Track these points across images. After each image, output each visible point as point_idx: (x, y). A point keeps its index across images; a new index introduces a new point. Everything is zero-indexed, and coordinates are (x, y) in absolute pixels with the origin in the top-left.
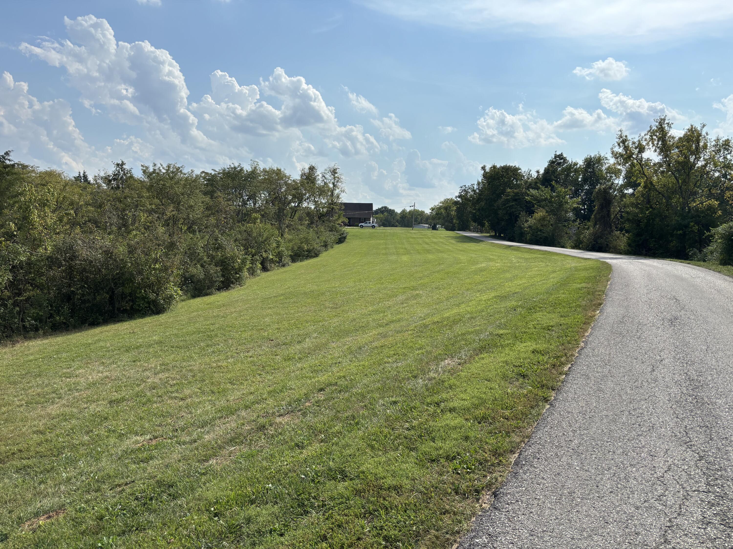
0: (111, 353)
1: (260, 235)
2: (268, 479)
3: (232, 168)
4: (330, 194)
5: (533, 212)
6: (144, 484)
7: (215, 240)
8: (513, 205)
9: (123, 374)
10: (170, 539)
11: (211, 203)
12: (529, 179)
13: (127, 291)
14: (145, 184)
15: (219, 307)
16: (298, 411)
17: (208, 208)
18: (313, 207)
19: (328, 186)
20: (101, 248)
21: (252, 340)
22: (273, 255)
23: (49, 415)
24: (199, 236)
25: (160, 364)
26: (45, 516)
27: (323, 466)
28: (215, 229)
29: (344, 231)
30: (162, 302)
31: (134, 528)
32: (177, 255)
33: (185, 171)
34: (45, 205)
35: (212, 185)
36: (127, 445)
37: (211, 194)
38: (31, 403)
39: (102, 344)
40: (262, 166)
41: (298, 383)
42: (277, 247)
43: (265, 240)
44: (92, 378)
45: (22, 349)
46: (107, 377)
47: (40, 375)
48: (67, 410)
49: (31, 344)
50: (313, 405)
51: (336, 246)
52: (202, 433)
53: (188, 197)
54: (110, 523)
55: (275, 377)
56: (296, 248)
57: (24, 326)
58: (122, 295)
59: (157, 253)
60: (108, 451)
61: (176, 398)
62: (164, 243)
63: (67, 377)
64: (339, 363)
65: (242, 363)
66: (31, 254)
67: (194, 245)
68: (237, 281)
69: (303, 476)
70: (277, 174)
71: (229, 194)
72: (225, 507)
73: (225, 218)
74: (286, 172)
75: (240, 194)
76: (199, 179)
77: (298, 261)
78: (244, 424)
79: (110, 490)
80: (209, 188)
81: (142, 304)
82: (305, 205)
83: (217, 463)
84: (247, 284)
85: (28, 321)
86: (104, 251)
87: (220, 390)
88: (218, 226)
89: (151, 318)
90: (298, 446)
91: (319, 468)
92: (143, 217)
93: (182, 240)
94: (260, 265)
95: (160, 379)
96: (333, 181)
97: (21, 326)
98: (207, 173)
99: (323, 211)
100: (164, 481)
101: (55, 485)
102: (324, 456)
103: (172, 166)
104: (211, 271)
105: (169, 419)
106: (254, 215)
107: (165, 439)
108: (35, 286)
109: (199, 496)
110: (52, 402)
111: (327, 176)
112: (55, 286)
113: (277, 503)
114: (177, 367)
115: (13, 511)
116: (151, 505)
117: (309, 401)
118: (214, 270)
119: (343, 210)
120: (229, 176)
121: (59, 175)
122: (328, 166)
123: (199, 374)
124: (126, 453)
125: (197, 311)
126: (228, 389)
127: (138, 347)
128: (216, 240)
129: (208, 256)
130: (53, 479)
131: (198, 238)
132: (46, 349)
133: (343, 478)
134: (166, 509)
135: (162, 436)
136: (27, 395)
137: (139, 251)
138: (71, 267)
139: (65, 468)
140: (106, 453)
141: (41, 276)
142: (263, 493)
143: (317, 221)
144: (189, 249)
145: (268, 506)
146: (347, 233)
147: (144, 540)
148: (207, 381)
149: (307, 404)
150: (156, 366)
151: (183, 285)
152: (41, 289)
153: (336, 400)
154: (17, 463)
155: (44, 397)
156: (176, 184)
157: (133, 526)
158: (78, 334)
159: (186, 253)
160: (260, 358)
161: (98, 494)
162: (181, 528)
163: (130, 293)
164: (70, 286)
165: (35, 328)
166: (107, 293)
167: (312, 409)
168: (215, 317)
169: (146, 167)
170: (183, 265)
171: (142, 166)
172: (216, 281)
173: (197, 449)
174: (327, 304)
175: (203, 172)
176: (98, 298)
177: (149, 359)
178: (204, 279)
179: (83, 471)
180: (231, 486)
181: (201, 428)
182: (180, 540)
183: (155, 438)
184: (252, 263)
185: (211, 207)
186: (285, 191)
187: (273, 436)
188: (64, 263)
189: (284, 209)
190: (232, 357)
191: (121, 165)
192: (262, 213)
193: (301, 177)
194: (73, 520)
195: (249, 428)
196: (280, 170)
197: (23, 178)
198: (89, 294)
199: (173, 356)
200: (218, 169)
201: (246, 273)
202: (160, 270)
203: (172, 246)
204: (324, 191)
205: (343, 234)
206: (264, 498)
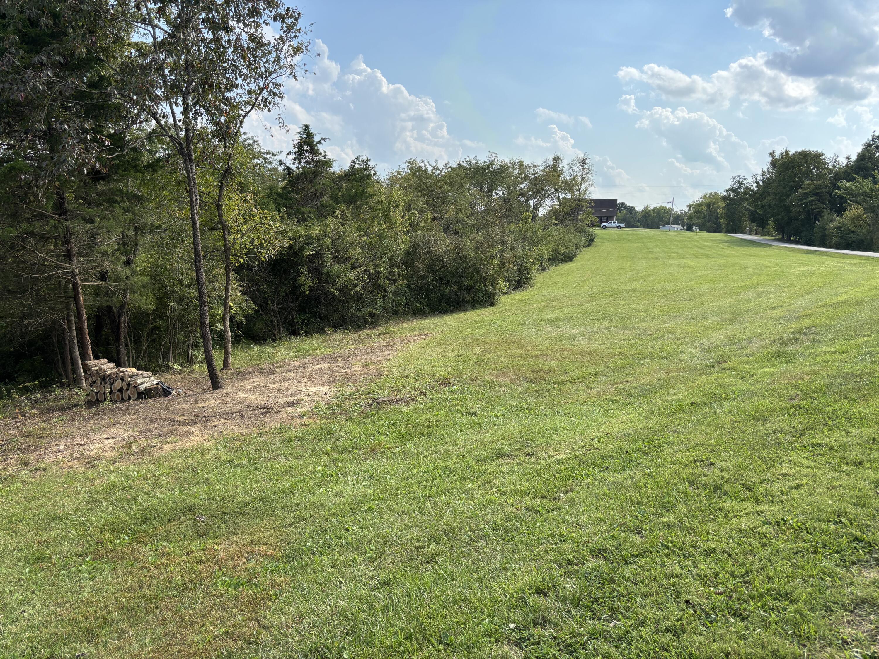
4: (577, 188)
5: (844, 209)
8: (812, 201)
12: (834, 167)
19: (575, 180)
29: (592, 232)
40: (501, 159)
59: (495, 250)
74: (529, 163)
77: (553, 265)
96: (582, 173)
97: (394, 310)
111: (575, 168)
119: (593, 207)
122: (576, 156)
137: (484, 247)
146: (594, 235)
165: (404, 312)
176: (448, 289)
193: (545, 169)
196: (521, 162)
204: (571, 186)
205: (591, 236)
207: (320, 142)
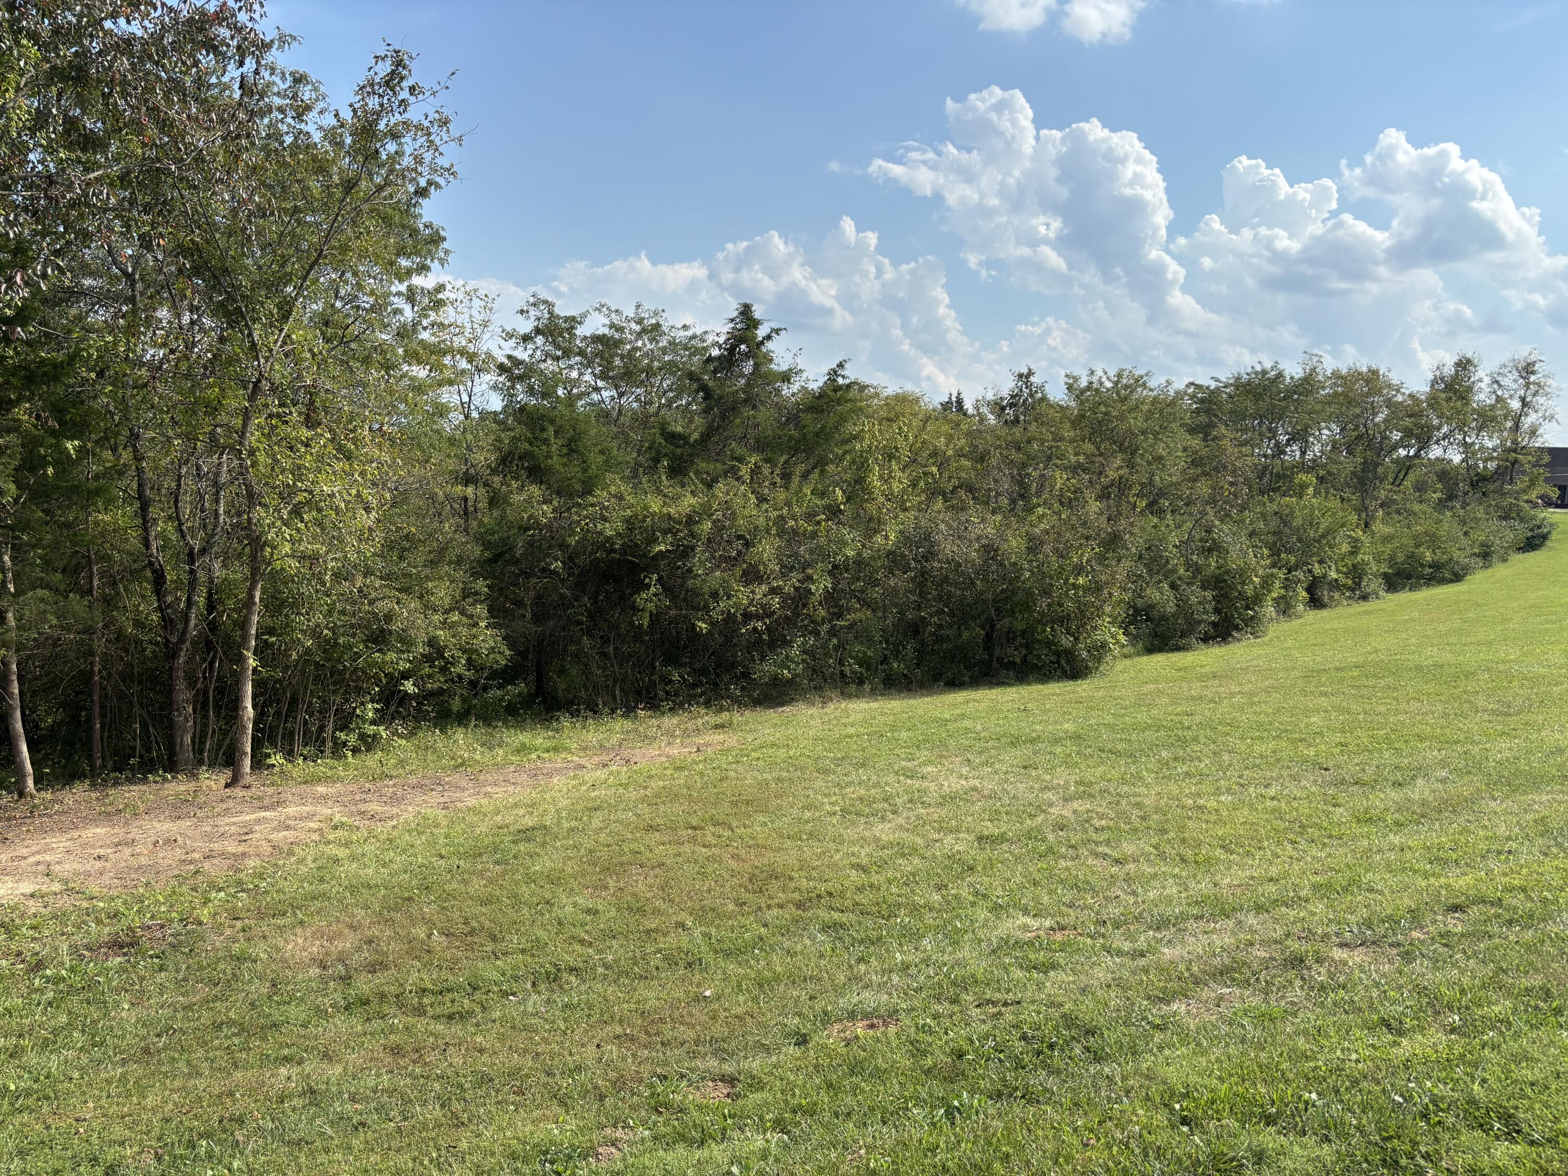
0: (982, 744)
1: (1311, 524)
2: (1308, 1079)
3: (1256, 373)
4: (1509, 424)
6: (1039, 1013)
7: (1206, 531)
9: (1003, 789)
10: (1089, 1139)
11: (1204, 452)
13: (1020, 626)
14: (1068, 413)
15: (1203, 678)
16: (1391, 945)
17: (1196, 462)
18: (1457, 458)
19: (1506, 406)
20: (978, 539)
21: (1278, 761)
22: (1338, 571)
23: (877, 840)
24: (1171, 522)
25: (1076, 782)
26: (865, 1023)
27: (1453, 1090)
28: (1208, 508)
29: (1544, 519)
30: (1085, 654)
31: (1019, 1094)
32: (1124, 560)
33: (1152, 383)
34: (891, 457)
35: (1208, 411)
36: (1008, 929)
37: (1203, 430)
38: (850, 813)
39: (967, 723)
40: (1329, 365)
41: (1393, 881)
42: (1352, 553)
43: (1323, 536)
44: (949, 786)
45: (838, 713)
46: (974, 789)
47: (864, 765)
48: (908, 838)
49: (851, 706)
50: (1433, 939)
51: (1517, 558)
52: (1159, 941)
53: (1156, 439)
54: (975, 1069)
55: (1329, 855)
56: (1400, 558)
57: (842, 672)
58: (1008, 632)
59: (1082, 555)
60: (973, 931)
61: (1105, 856)
62: (1098, 535)
63: (908, 777)
64: (1510, 852)
65: (1252, 808)
66: (864, 546)
67: (1160, 541)
68: (1247, 626)
69: (1397, 1098)
70: (1367, 382)
71: (1244, 431)
72: (1205, 1112)
73: (1232, 484)
74: (1391, 375)
75: (1270, 430)
76: (1182, 399)
77: (1403, 588)
78: (1252, 944)
79: (977, 1006)
80: (1203, 418)
81: (1046, 656)
82: (1435, 452)
83: (1188, 1012)
84: (1271, 634)
85: (850, 665)
86: (983, 546)
87: (1200, 858)
88: (1215, 502)
89: (1060, 684)
90: (1388, 1026)
91: (1442, 1090)
92: (1060, 479)
93: (1136, 530)
94: (1304, 594)
95: (1075, 812)
96: (1522, 392)
97: (837, 672)
98: (1199, 387)
99: (1485, 468)
100: (1077, 1018)
101: (883, 971)
102: (1457, 1066)
103: (1126, 374)
104: (1192, 598)
105: (1088, 897)
106: (1303, 477)
107: (1081, 935)
108: (867, 604)
109: (1148, 1069)
110: (883, 817)
111: (1505, 381)
112: (896, 605)
113: (1329, 1141)
114: (1109, 793)
115: (815, 998)
116: (1051, 1057)
117: (1422, 928)
118: (1197, 596)
119: (1546, 466)
120: (1249, 392)
121: (917, 400)
122: (1510, 356)
123: (1155, 817)
124: (1006, 943)
125: (1156, 681)
126: (1218, 860)
127: (1034, 739)
128: (1209, 531)
129: (1188, 567)
130: (881, 960)
131: (1168, 526)
132: (874, 719)
133: (1509, 1134)
134: (1081, 1077)
135: (1075, 928)
136: (843, 797)
137: (1047, 548)
138: (923, 573)
139: (900, 945)
140: (971, 935)
141: (875, 586)
142: (1296, 1108)
143: (1466, 494)
144: (1149, 548)
145: (1305, 1139)
146: (1552, 525)
147: (1037, 1121)
148: (1172, 835)
149: (1415, 934)
150: (1067, 782)
151: (1130, 623)
152: (874, 611)
153: (1497, 940)
154: (826, 916)
155: (870, 805)
156: (1131, 410)
157: (1017, 1089)
158: (927, 699)
159: (1140, 557)
160: (1295, 804)
161: (956, 1008)
162: (1109, 1124)
163: (1024, 633)
164: (919, 608)
165: (859, 678)
166: (983, 627)
167: (1428, 949)
168: (1193, 698)
169: (1074, 377)
170: (1133, 583)
171: (1067, 376)
172: (1200, 622)
173: (1146, 972)
174: (1480, 701)
175: (1192, 384)
176: (965, 635)
177: (1054, 767)
178: (1174, 615)
179: (929, 957)
180: (1220, 1070)
181: (1154, 930)
182: (1109, 1147)
183: (1063, 928)
184: (1285, 588)
185: (1201, 459)
186: (1385, 421)
187: (1323, 988)
188: (913, 564)
189: (1377, 465)
190: (1229, 791)
191: (1025, 377)
192: (1322, 473)
193: (1432, 386)
194: (911, 1043)
195: (1264, 954)
196: (1375, 373)
197: (861, 409)
198: (951, 626)
199: (1101, 769)
200: (1225, 375)
201: (1269, 610)
202: (1087, 590)
203: (1113, 541)
204: (1493, 419)
205: (1539, 527)
206: (1298, 1119)
207: (769, 337)
